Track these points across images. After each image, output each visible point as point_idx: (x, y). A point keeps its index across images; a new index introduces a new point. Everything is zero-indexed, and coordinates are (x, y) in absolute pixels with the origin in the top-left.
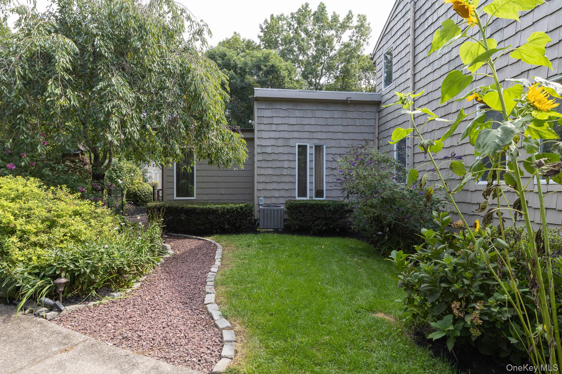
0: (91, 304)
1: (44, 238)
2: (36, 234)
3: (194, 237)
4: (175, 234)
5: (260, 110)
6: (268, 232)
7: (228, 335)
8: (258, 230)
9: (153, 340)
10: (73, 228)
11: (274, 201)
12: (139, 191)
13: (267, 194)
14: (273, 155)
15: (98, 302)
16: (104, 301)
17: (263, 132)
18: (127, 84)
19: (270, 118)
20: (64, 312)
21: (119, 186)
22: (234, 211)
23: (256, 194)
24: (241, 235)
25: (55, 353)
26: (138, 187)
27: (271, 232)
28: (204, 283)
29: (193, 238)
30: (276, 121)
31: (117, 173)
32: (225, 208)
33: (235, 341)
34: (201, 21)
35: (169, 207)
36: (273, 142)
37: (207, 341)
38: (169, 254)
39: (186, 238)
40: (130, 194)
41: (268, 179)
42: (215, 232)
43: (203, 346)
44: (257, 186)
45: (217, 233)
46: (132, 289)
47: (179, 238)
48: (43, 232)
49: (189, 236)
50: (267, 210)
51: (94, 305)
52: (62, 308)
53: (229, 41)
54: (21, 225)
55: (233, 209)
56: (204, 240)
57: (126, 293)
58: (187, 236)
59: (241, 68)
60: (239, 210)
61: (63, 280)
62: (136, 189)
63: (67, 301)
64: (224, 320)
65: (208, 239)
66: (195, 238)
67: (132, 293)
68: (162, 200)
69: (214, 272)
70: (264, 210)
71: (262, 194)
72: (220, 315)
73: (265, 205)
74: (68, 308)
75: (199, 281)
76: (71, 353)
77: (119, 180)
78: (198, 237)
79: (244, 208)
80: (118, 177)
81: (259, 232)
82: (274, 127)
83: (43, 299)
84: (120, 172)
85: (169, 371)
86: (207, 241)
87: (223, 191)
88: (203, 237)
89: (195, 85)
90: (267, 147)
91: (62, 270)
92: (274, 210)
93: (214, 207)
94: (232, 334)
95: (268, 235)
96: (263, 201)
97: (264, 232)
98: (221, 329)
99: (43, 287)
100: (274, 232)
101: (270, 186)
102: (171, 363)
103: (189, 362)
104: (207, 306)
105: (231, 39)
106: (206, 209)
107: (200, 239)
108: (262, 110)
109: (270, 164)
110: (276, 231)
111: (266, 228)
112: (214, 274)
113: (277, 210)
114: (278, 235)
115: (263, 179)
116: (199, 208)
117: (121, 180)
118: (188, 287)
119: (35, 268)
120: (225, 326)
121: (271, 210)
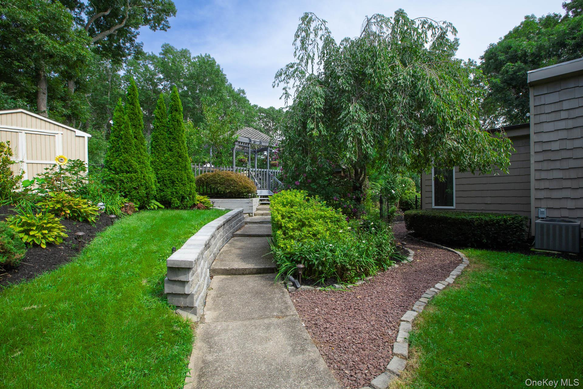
0: (319, 288)
1: (297, 233)
2: (293, 230)
3: (444, 247)
4: (427, 242)
5: (539, 97)
6: (548, 255)
7: (395, 364)
8: (532, 249)
9: (332, 336)
10: (315, 228)
11: (565, 213)
12: (410, 200)
13: (551, 204)
14: (563, 152)
15: (323, 288)
16: (327, 289)
17: (544, 124)
18: (362, 108)
19: (556, 104)
20: (300, 289)
21: (393, 195)
22: (495, 224)
23: (533, 203)
24: (505, 254)
25: (273, 317)
26: (409, 197)
27: (554, 254)
28: (417, 298)
29: (442, 249)
30: (566, 105)
31: (391, 185)
32: (482, 219)
33: (398, 375)
34: (444, 23)
35: (421, 215)
36: (563, 135)
37: (373, 359)
38: (407, 260)
39: (437, 247)
40: (403, 203)
41: (554, 185)
42: (469, 245)
43: (365, 363)
44: (534, 194)
45: (472, 246)
46: (354, 285)
47: (429, 246)
48: (297, 229)
49: (439, 245)
50: (548, 225)
51: (320, 290)
52: (299, 286)
53: (518, 30)
54: (285, 223)
55: (493, 221)
56: (454, 252)
57: (347, 287)
58: (438, 245)
59: (533, 54)
60: (502, 223)
61: (301, 266)
62: (408, 198)
63: (304, 282)
64: (406, 345)
65: (458, 252)
66: (445, 249)
67: (352, 289)
68: (421, 208)
69: (438, 289)
70: (542, 225)
71: (544, 204)
72: (405, 338)
73: (548, 219)
74: (303, 287)
75: (415, 294)
76: (281, 321)
77: (393, 191)
78: (448, 248)
79: (510, 220)
80: (392, 188)
81: (534, 253)
82: (564, 115)
83: (289, 276)
84: (393, 184)
85: (320, 370)
86: (456, 253)
87: (488, 200)
88: (454, 249)
89: (423, 90)
90: (552, 142)
91: (302, 258)
92: (561, 227)
93: (468, 218)
94: (401, 365)
95: (547, 258)
96: (544, 212)
97: (540, 254)
98: (394, 354)
99: (290, 268)
100: (558, 256)
101: (555, 194)
102: (329, 364)
103: (342, 372)
104: (402, 323)
105: (520, 26)
106: (458, 219)
107: (449, 251)
108: (542, 96)
109: (558, 165)
110: (564, 254)
111: (545, 247)
112: (436, 291)
113: (567, 227)
114: (565, 260)
115: (543, 185)
116: (451, 218)
117: (394, 191)
118: (401, 297)
119: (289, 253)
120: (399, 352)
121: (554, 226)
